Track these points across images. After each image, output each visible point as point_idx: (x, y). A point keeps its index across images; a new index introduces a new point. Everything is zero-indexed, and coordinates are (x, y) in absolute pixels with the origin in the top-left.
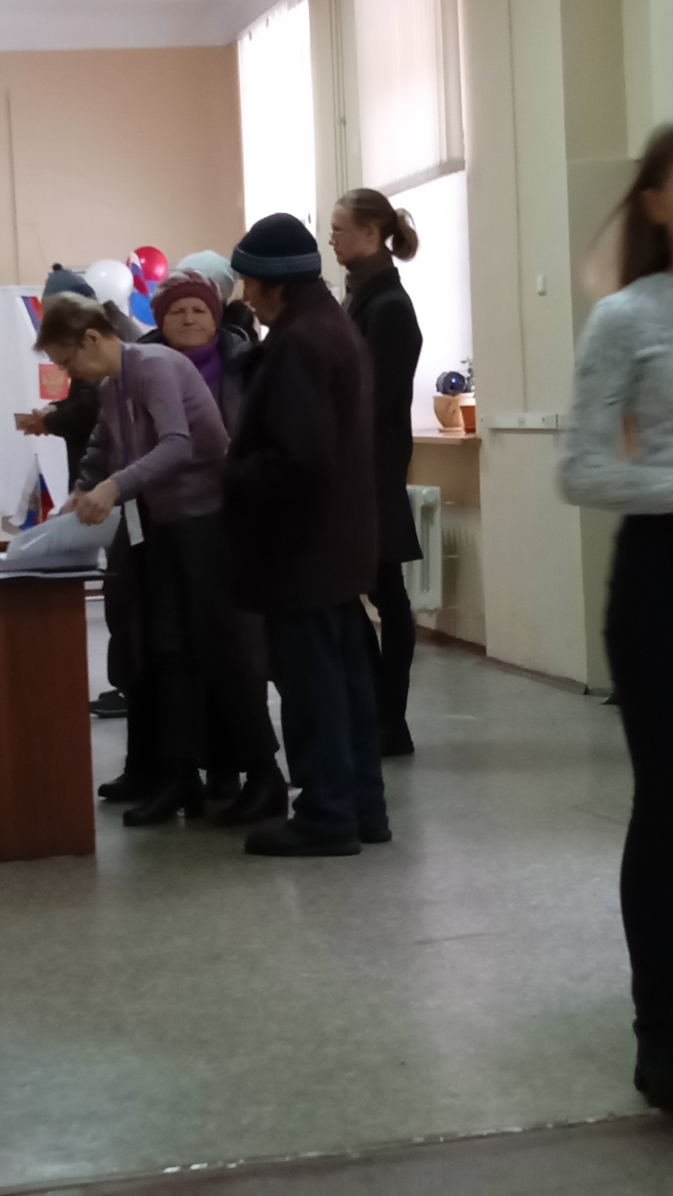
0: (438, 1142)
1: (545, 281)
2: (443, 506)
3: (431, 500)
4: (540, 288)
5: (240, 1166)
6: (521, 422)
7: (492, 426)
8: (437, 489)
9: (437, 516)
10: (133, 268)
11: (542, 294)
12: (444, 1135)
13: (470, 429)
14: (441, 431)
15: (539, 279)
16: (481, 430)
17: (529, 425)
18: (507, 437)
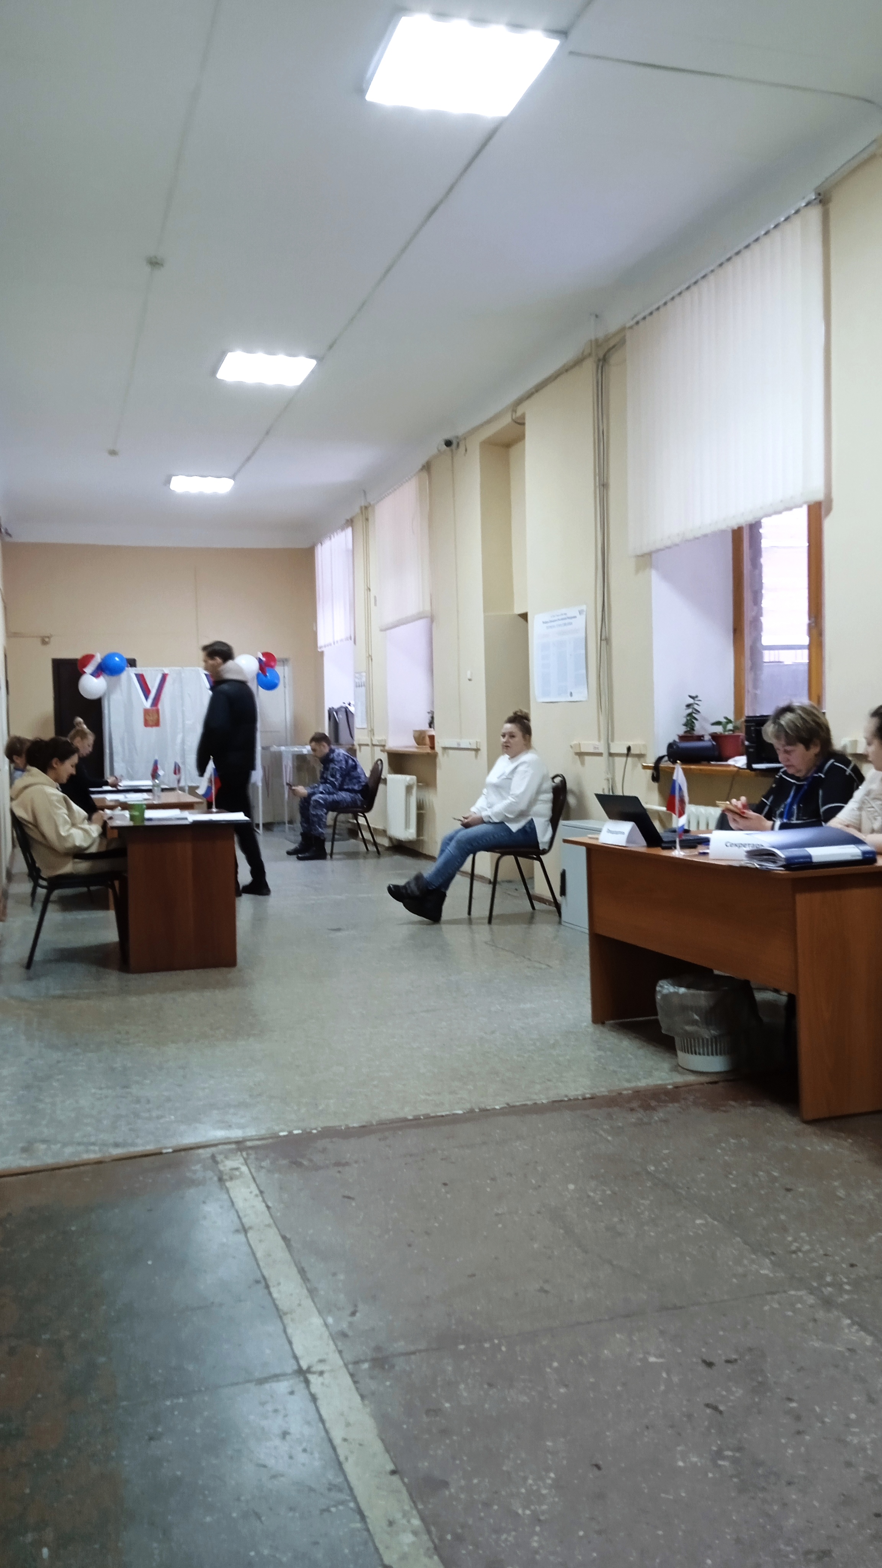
0: (420, 1119)
1: (472, 674)
2: (418, 787)
3: (411, 783)
4: (469, 677)
5: (319, 1132)
6: (459, 744)
7: (443, 746)
8: (414, 777)
9: (414, 790)
10: (260, 660)
11: (470, 680)
12: (423, 1115)
13: (433, 747)
14: (417, 748)
15: (469, 672)
16: (438, 749)
17: (462, 746)
18: (451, 752)
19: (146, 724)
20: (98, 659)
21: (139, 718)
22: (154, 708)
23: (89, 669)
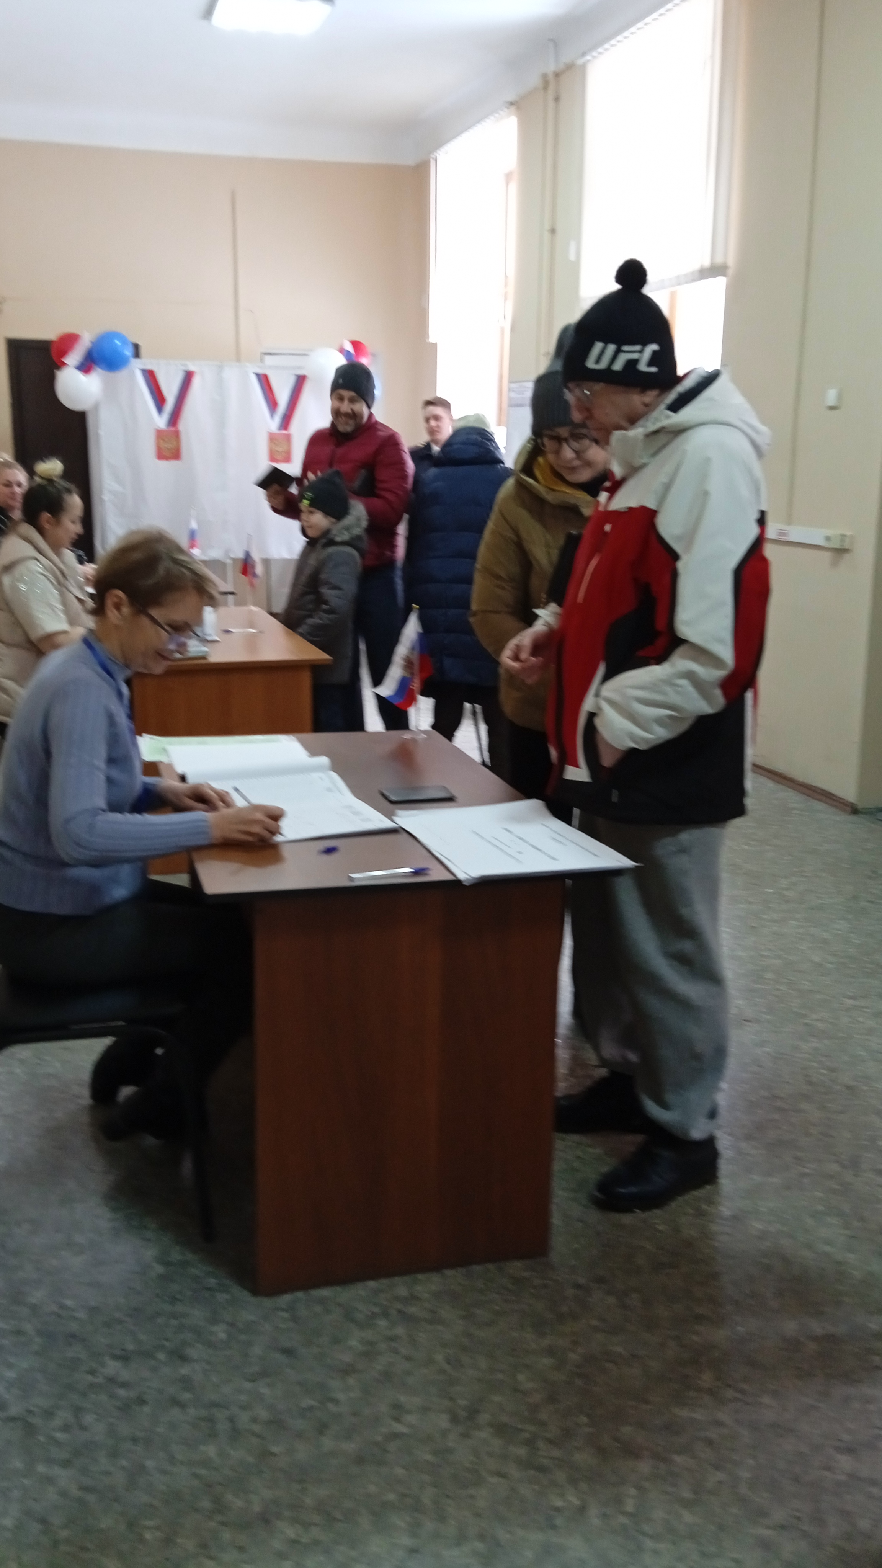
4: (831, 402)
6: (782, 534)
11: (832, 408)
19: (161, 455)
20: (86, 340)
21: (148, 446)
22: (172, 429)
23: (73, 359)
